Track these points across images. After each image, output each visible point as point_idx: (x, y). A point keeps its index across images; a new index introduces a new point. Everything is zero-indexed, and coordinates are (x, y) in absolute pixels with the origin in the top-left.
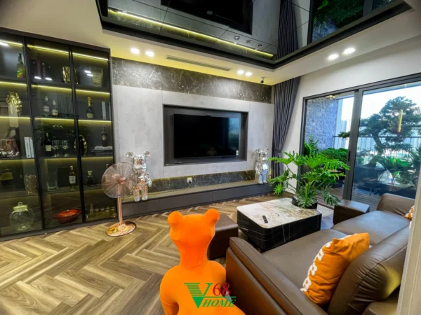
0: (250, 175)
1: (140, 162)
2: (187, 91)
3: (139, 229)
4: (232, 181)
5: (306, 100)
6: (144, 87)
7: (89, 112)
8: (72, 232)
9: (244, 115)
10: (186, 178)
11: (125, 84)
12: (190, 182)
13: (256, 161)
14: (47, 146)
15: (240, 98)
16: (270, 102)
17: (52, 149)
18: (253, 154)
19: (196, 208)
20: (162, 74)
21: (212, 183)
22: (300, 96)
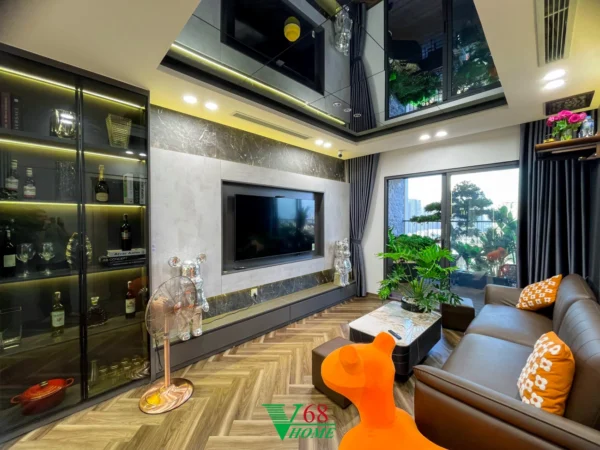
0: (327, 276)
1: (193, 272)
2: (251, 161)
3: (199, 387)
4: (307, 287)
5: (387, 180)
6: (191, 152)
7: (101, 191)
8: (60, 426)
9: (319, 197)
10: (249, 290)
11: (162, 146)
12: (255, 295)
13: (335, 257)
14: (6, 257)
15: (313, 174)
16: (343, 181)
17: (18, 261)
18: (330, 248)
19: (271, 335)
20: (218, 133)
21: (283, 293)
22: (381, 174)
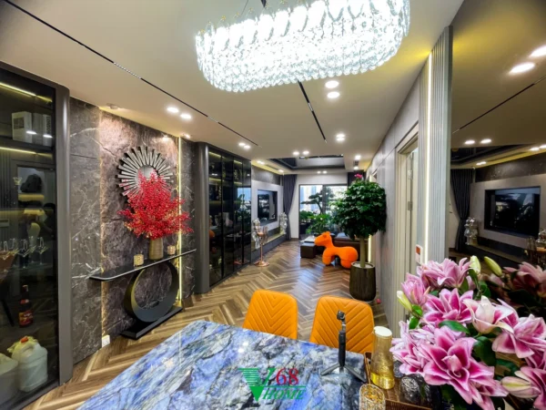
9: (274, 193)
13: (280, 221)
22: (298, 183)
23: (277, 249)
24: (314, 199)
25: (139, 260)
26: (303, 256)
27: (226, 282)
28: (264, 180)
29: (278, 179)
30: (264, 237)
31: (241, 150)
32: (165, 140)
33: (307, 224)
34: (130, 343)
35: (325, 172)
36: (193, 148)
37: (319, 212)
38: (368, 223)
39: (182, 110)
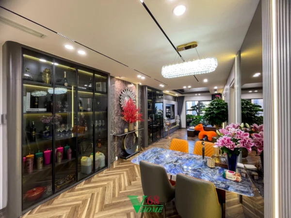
13: (176, 119)
22: (185, 100)
23: (175, 132)
24: (194, 108)
25: (126, 130)
26: (188, 136)
27: (154, 144)
28: (168, 99)
29: (175, 98)
30: (169, 126)
31: (161, 87)
32: (132, 85)
33: (190, 121)
34: (124, 160)
35: (199, 94)
36: (142, 88)
37: (196, 115)
38: (219, 118)
39: (142, 76)
